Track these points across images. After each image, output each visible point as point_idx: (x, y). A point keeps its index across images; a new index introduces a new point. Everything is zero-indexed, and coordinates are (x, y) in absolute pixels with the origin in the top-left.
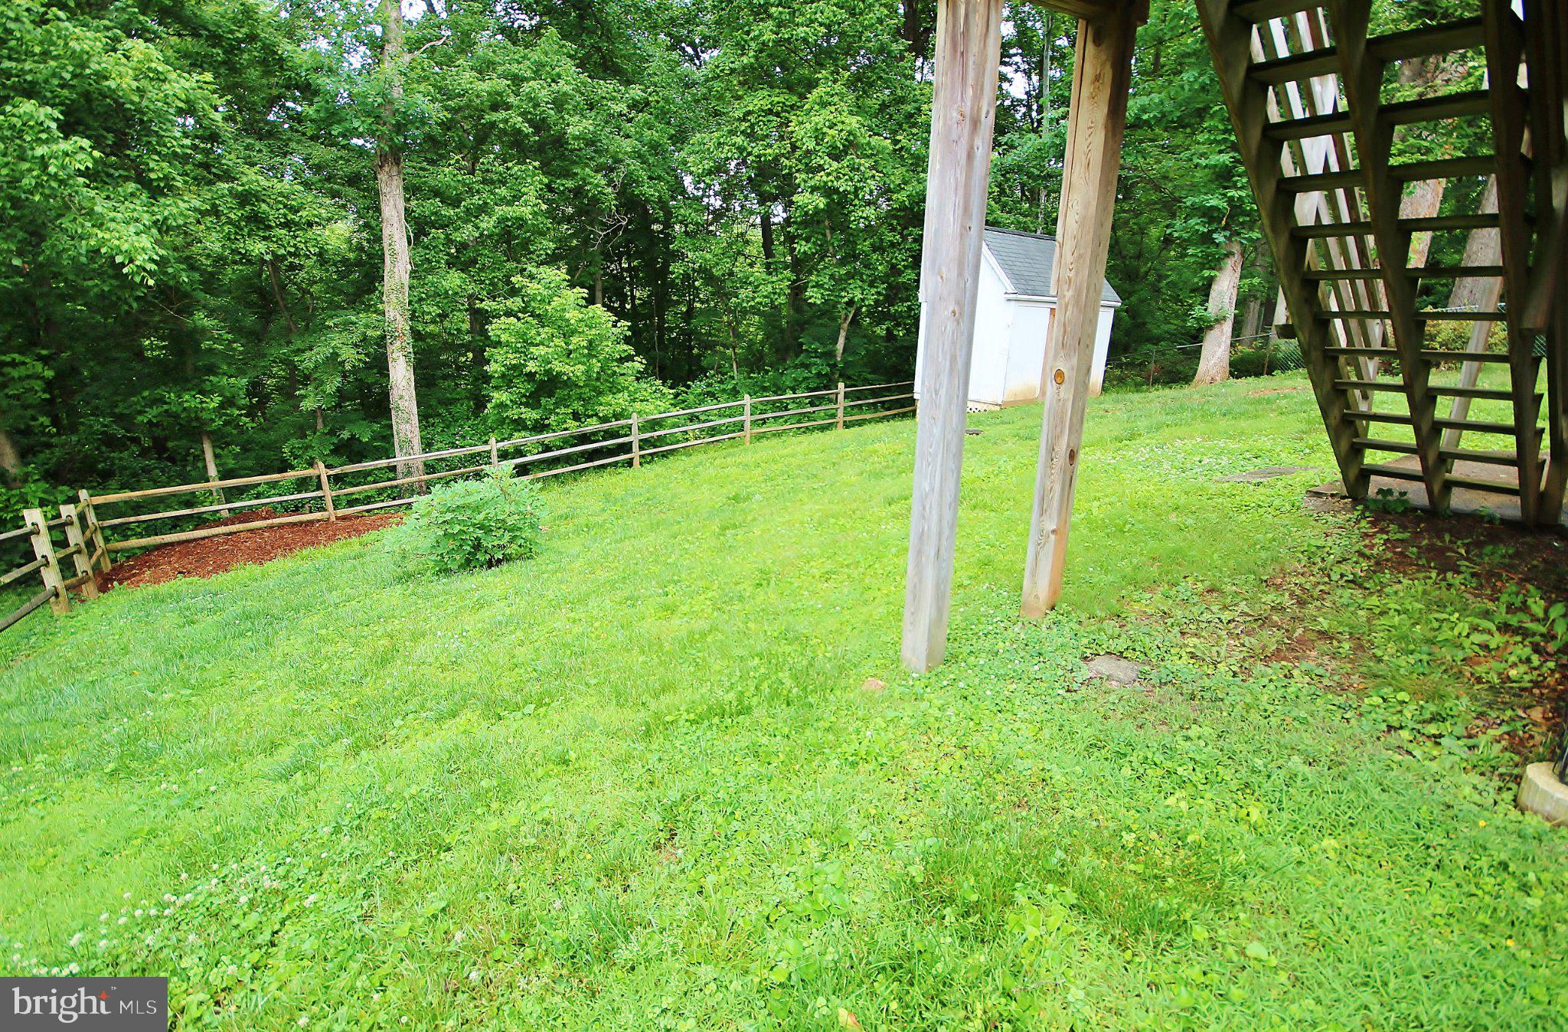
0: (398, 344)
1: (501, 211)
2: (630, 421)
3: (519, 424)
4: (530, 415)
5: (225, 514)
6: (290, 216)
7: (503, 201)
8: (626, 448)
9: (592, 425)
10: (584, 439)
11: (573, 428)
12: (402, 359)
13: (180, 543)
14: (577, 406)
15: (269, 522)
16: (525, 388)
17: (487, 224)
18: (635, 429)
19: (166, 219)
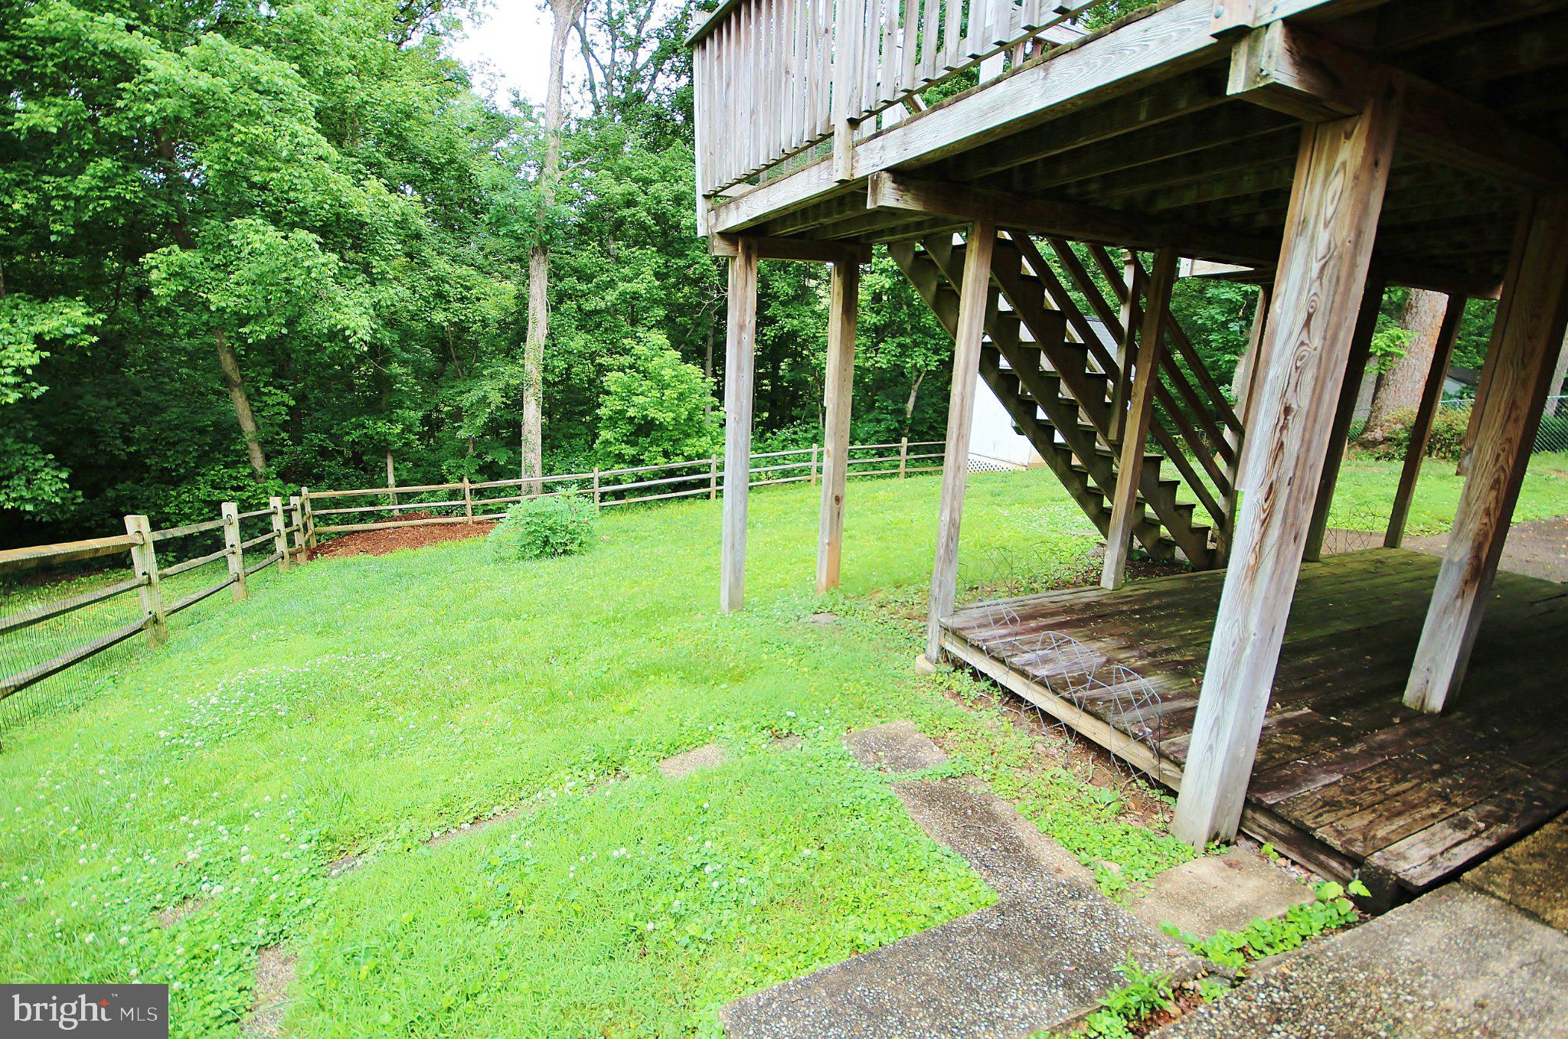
0: (531, 390)
1: (622, 286)
2: (710, 461)
3: (620, 458)
4: (629, 451)
5: (396, 513)
6: (465, 293)
7: (627, 279)
8: (705, 483)
9: (678, 462)
10: (671, 473)
11: (662, 463)
12: (534, 402)
13: (363, 531)
14: (668, 446)
15: (426, 521)
16: (625, 428)
17: (611, 296)
18: (713, 468)
19: (380, 301)
